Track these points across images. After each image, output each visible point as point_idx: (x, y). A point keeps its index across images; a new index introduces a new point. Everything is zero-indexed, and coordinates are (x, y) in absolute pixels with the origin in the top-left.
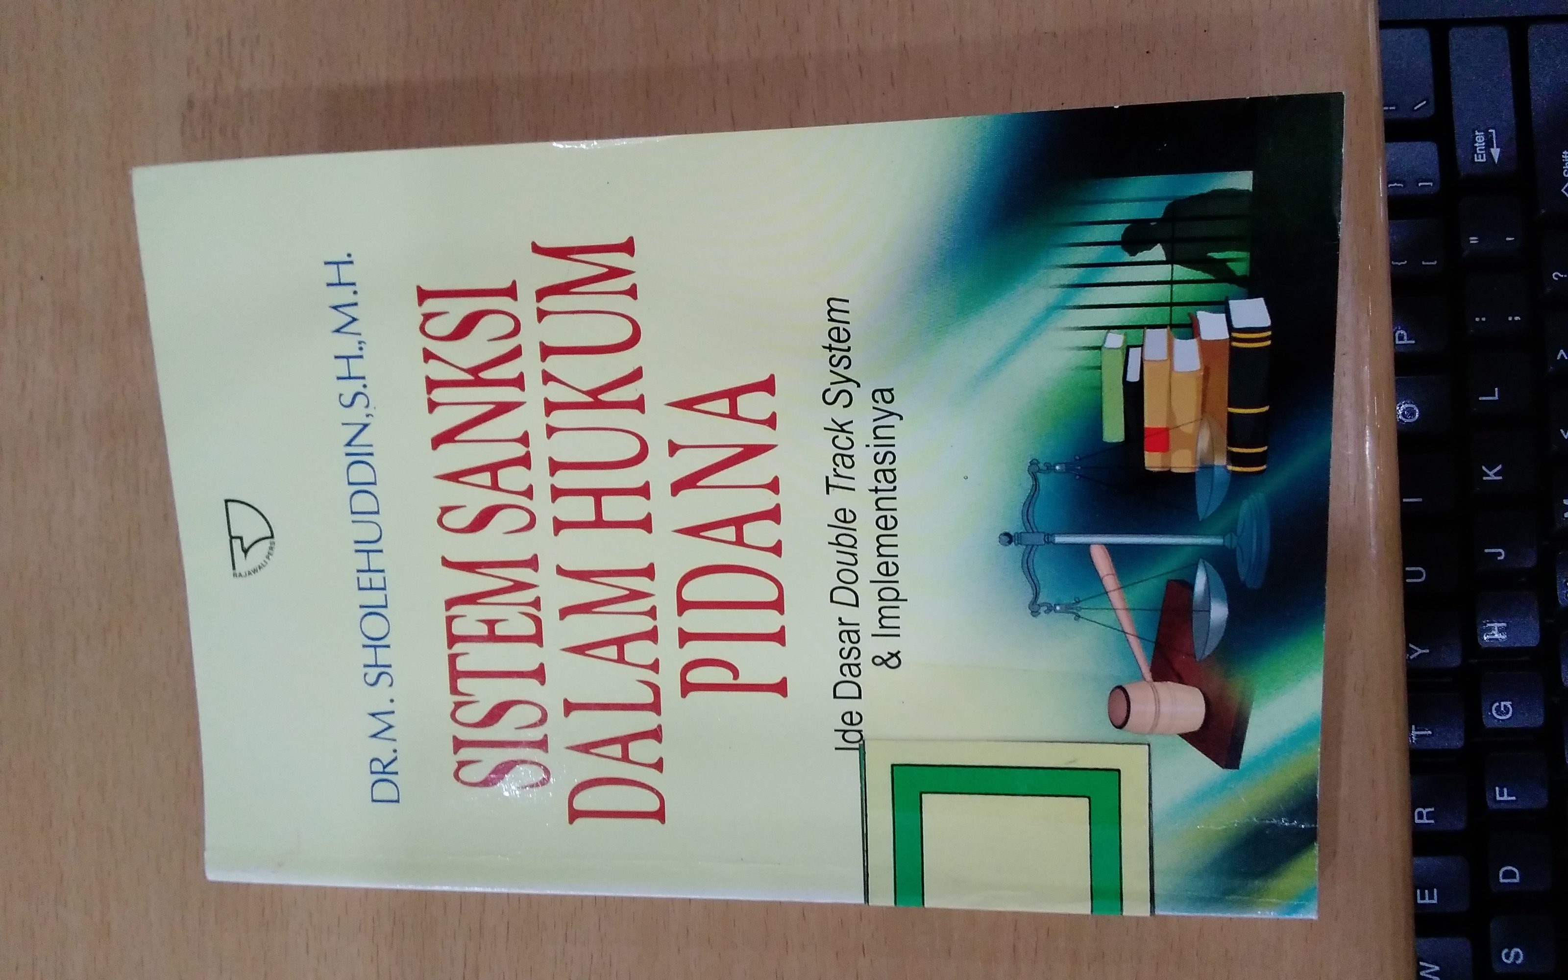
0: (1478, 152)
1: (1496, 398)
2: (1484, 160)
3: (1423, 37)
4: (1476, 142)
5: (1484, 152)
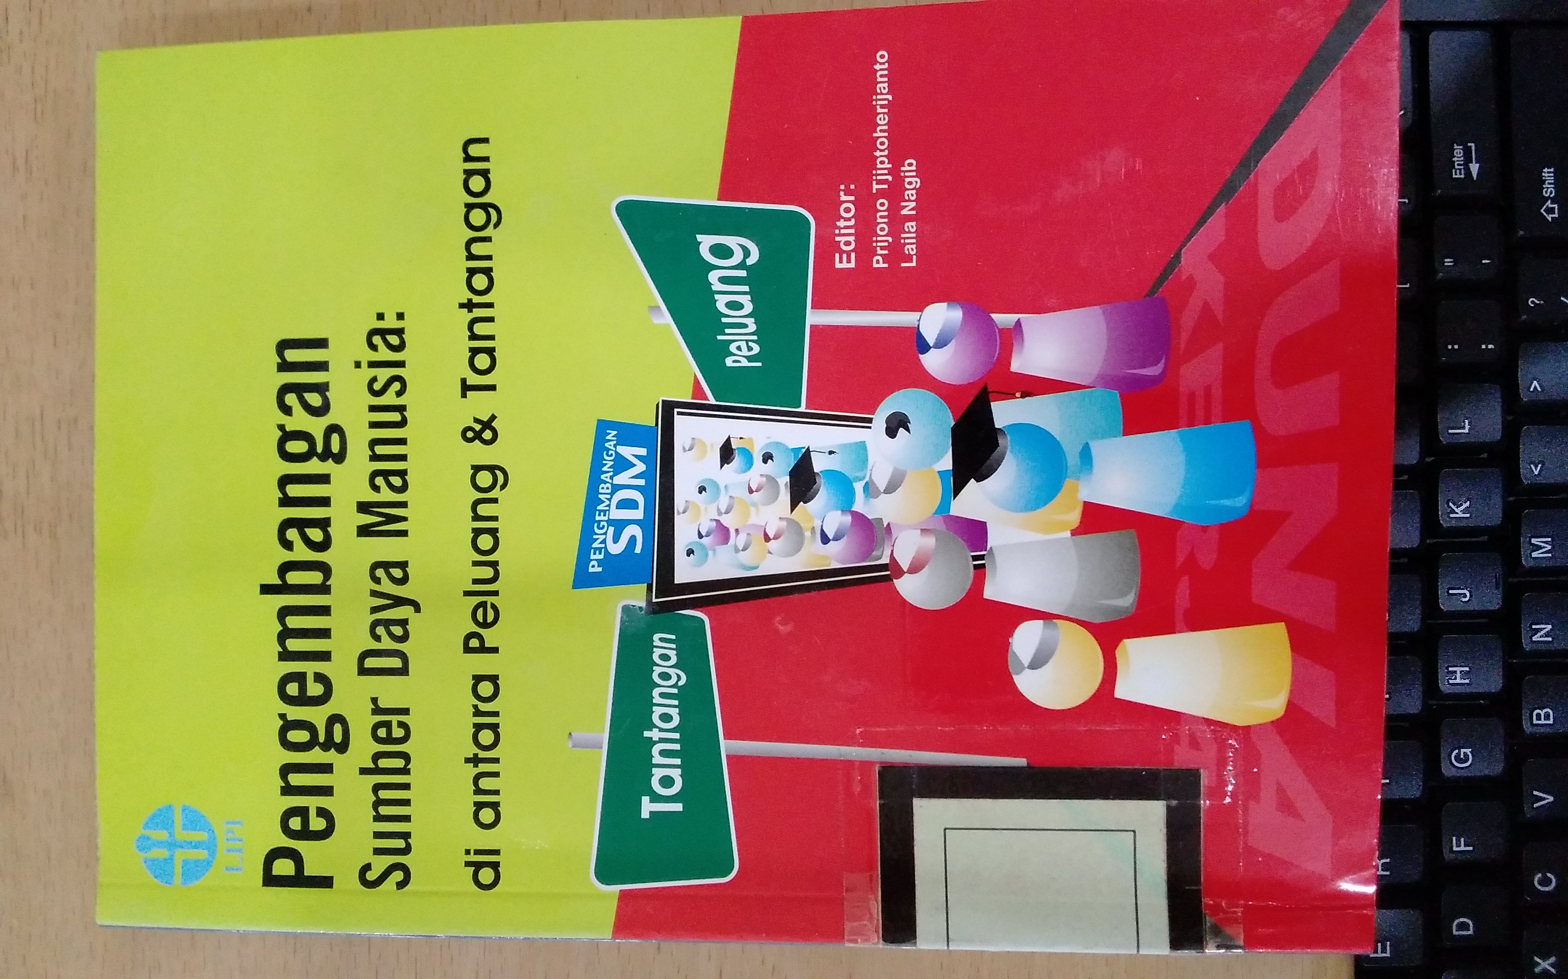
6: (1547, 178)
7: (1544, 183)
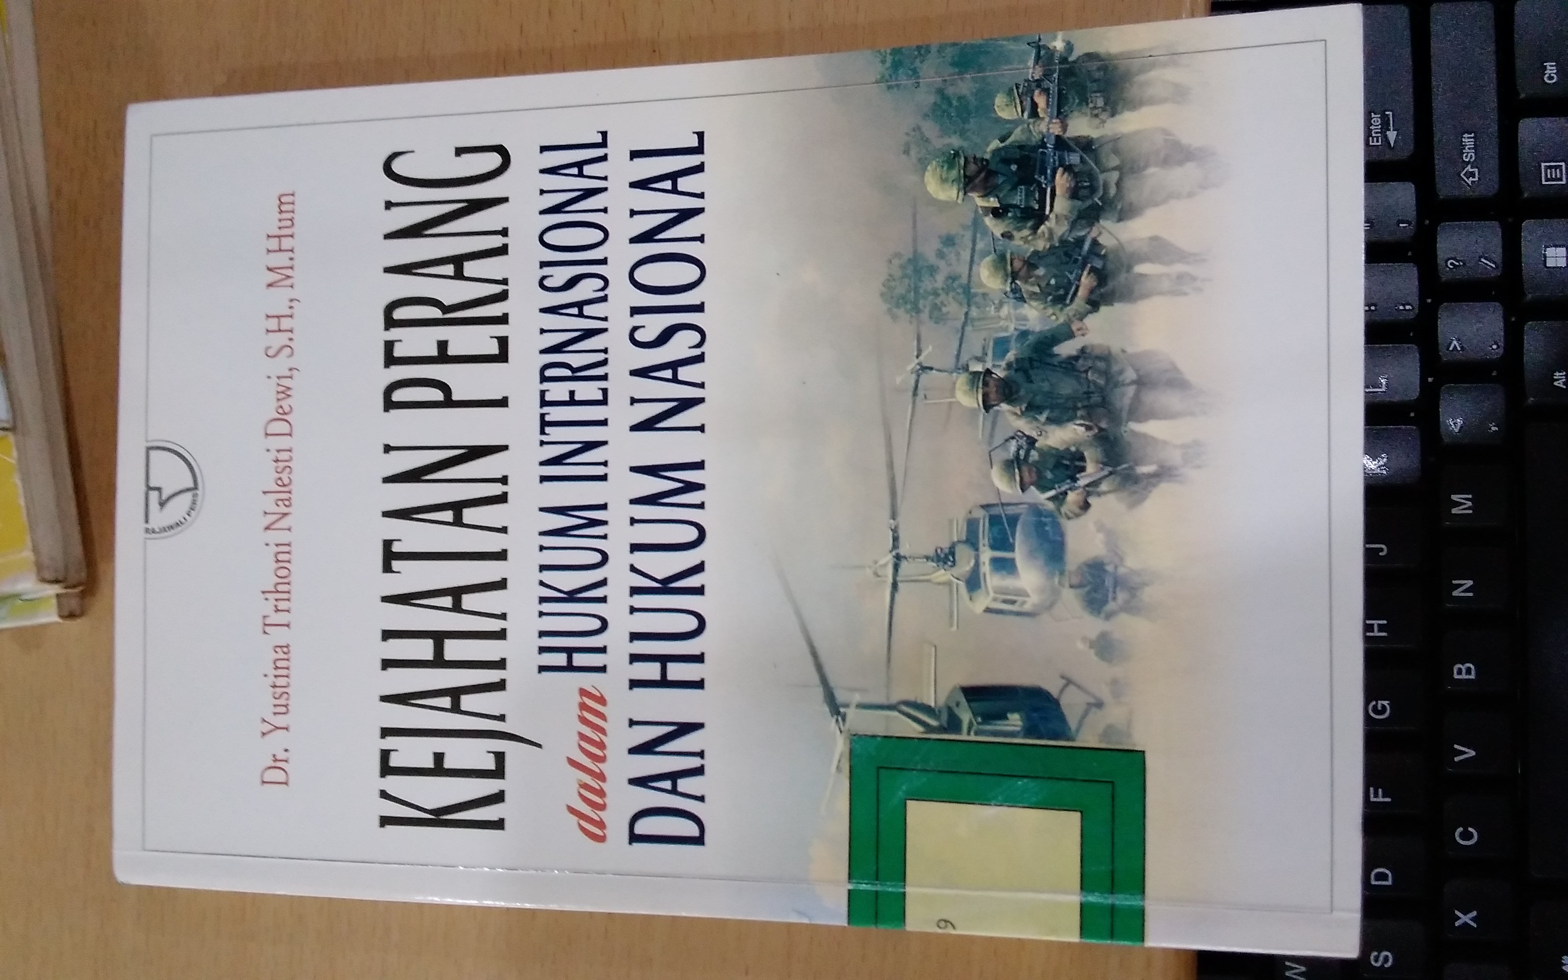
0: (1374, 135)
2: (1380, 143)
4: (1372, 124)
5: (1380, 135)
6: (1468, 144)
7: (1464, 149)
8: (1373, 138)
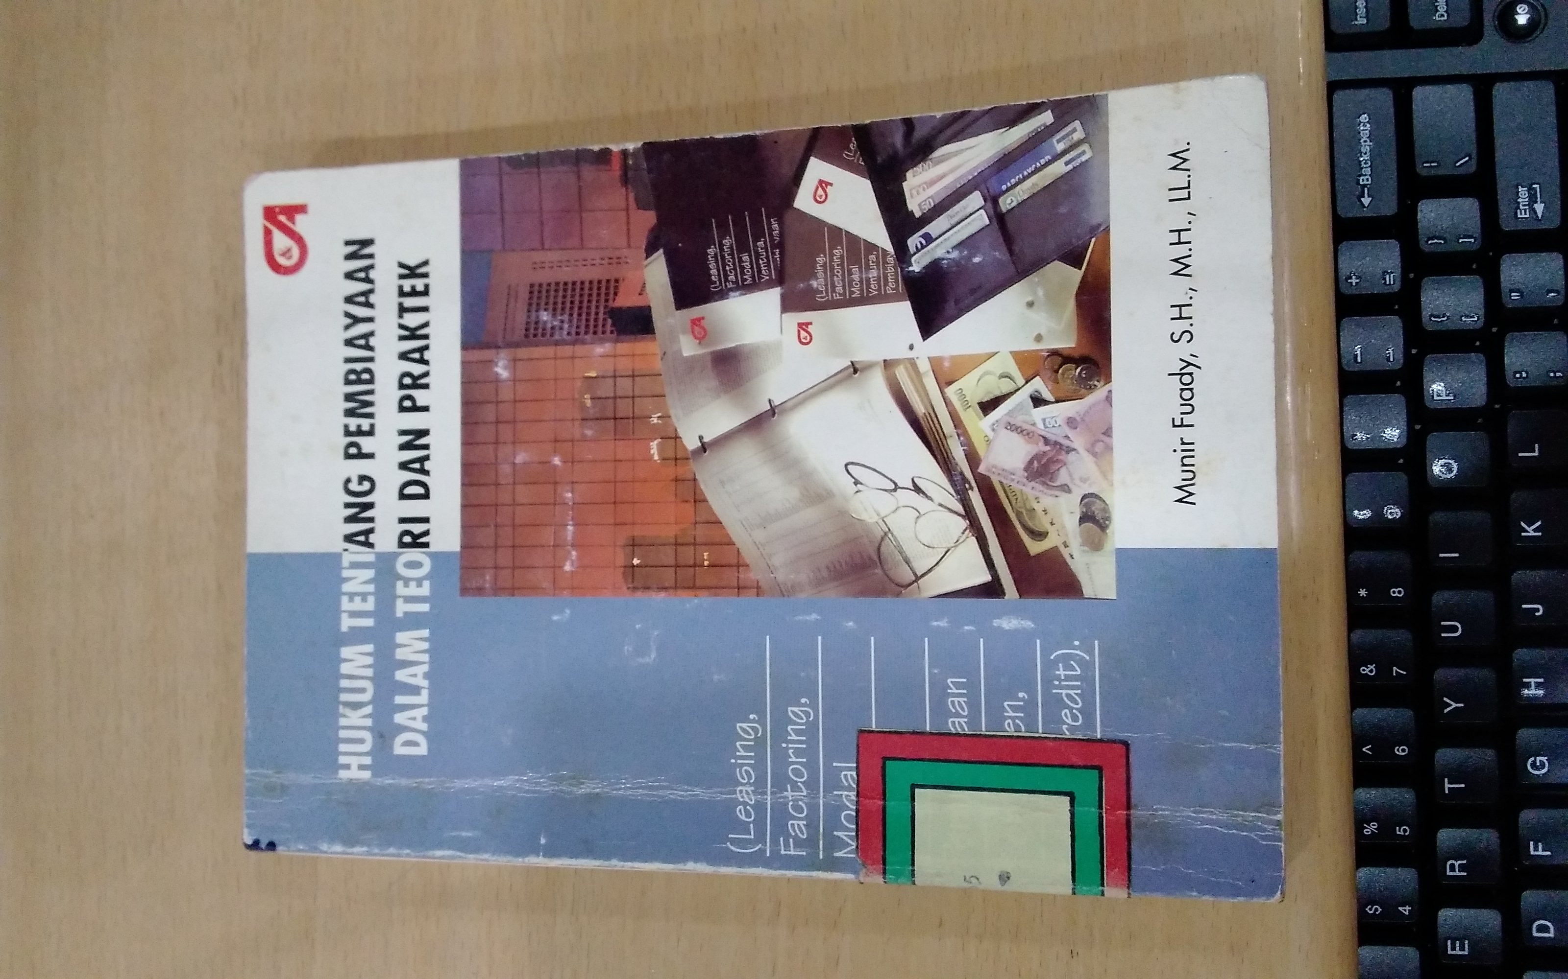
0: (1521, 207)
1: (1536, 454)
2: (1527, 216)
3: (1464, 94)
4: (1520, 197)
5: (1527, 207)
8: (1521, 212)
